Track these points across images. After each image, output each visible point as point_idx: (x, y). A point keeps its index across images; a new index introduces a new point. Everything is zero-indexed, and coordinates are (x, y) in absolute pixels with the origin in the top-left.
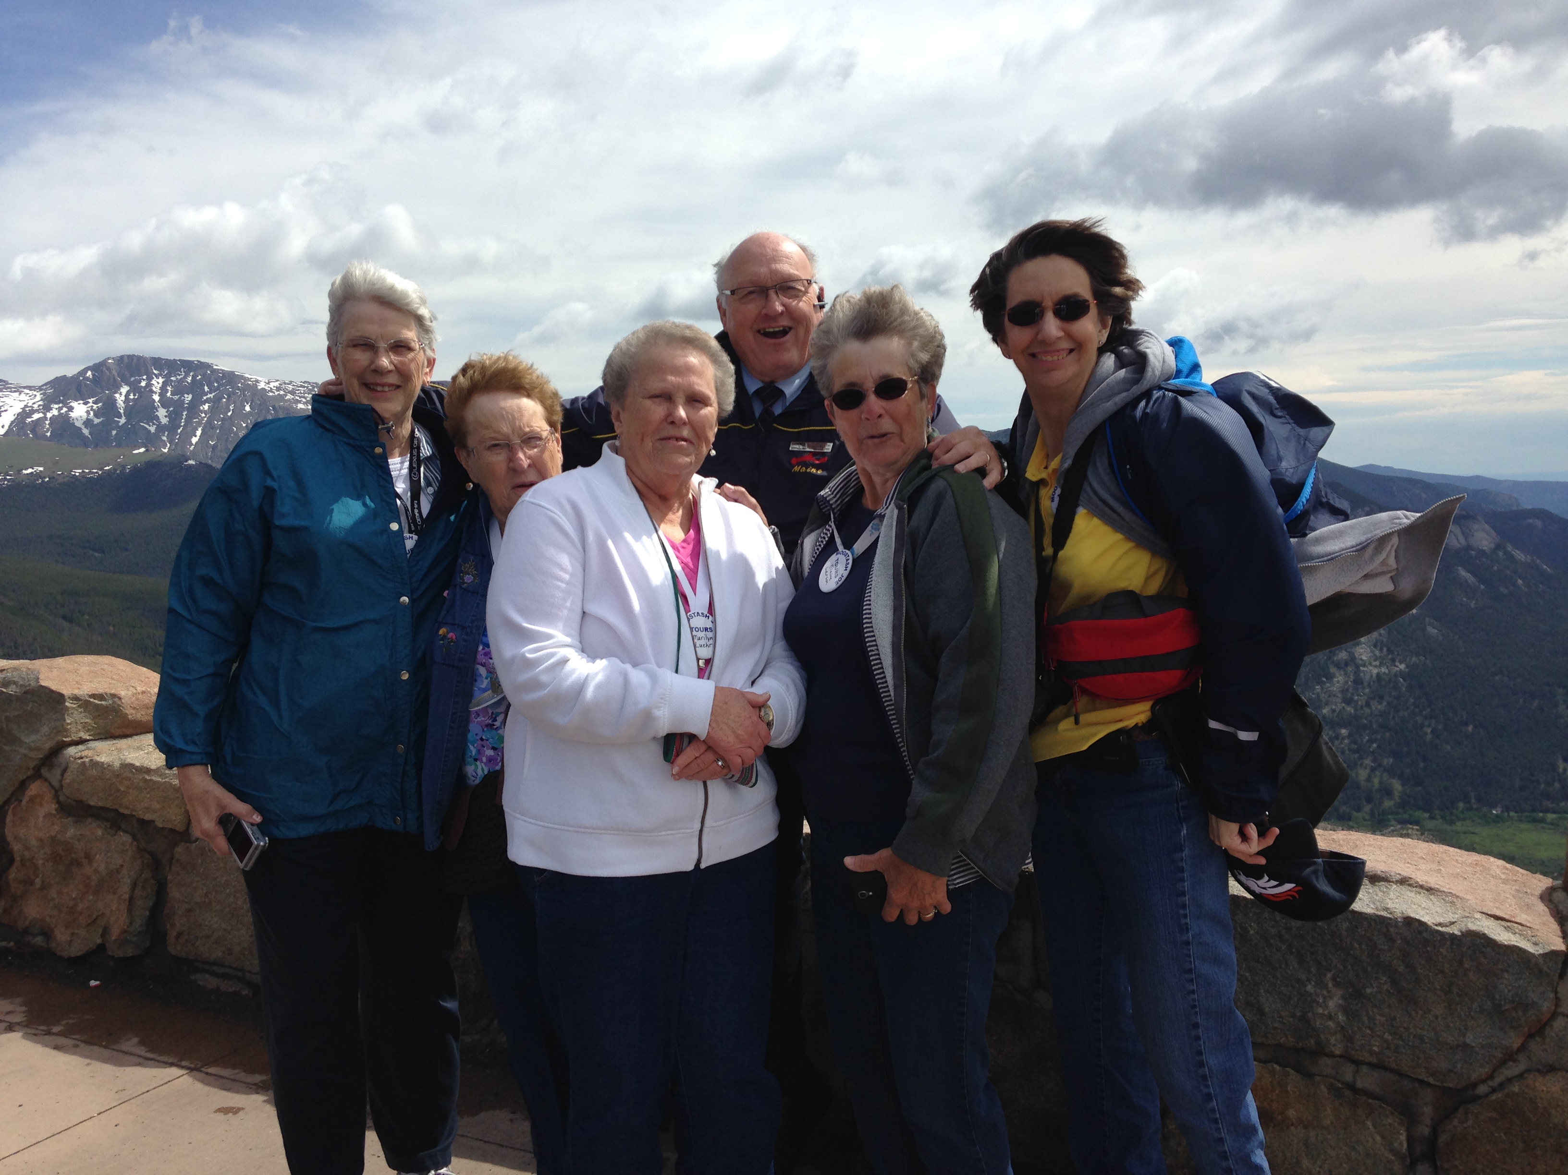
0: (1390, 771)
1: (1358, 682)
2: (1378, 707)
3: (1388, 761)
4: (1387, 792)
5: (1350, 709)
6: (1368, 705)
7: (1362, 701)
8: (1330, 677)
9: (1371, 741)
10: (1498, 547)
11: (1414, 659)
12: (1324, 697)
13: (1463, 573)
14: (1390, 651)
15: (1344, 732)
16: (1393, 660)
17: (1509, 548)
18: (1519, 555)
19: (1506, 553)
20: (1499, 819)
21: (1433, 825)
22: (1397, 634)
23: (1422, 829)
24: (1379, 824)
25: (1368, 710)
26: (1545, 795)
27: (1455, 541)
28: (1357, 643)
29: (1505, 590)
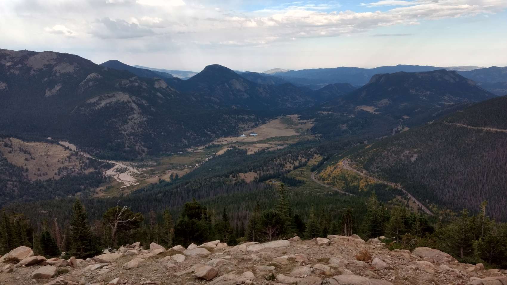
0: (144, 146)
1: (135, 123)
2: (140, 130)
3: (143, 143)
4: (143, 151)
5: (133, 131)
6: (138, 129)
8: (128, 123)
9: (139, 139)
10: (167, 87)
11: (149, 116)
12: (126, 128)
13: (159, 94)
14: (142, 115)
15: (132, 137)
16: (143, 117)
17: (170, 87)
18: (172, 89)
19: (169, 89)
20: (170, 155)
21: (155, 158)
22: (144, 110)
23: (152, 160)
24: (142, 160)
25: (138, 131)
26: (180, 148)
27: (157, 86)
28: (134, 113)
29: (169, 98)
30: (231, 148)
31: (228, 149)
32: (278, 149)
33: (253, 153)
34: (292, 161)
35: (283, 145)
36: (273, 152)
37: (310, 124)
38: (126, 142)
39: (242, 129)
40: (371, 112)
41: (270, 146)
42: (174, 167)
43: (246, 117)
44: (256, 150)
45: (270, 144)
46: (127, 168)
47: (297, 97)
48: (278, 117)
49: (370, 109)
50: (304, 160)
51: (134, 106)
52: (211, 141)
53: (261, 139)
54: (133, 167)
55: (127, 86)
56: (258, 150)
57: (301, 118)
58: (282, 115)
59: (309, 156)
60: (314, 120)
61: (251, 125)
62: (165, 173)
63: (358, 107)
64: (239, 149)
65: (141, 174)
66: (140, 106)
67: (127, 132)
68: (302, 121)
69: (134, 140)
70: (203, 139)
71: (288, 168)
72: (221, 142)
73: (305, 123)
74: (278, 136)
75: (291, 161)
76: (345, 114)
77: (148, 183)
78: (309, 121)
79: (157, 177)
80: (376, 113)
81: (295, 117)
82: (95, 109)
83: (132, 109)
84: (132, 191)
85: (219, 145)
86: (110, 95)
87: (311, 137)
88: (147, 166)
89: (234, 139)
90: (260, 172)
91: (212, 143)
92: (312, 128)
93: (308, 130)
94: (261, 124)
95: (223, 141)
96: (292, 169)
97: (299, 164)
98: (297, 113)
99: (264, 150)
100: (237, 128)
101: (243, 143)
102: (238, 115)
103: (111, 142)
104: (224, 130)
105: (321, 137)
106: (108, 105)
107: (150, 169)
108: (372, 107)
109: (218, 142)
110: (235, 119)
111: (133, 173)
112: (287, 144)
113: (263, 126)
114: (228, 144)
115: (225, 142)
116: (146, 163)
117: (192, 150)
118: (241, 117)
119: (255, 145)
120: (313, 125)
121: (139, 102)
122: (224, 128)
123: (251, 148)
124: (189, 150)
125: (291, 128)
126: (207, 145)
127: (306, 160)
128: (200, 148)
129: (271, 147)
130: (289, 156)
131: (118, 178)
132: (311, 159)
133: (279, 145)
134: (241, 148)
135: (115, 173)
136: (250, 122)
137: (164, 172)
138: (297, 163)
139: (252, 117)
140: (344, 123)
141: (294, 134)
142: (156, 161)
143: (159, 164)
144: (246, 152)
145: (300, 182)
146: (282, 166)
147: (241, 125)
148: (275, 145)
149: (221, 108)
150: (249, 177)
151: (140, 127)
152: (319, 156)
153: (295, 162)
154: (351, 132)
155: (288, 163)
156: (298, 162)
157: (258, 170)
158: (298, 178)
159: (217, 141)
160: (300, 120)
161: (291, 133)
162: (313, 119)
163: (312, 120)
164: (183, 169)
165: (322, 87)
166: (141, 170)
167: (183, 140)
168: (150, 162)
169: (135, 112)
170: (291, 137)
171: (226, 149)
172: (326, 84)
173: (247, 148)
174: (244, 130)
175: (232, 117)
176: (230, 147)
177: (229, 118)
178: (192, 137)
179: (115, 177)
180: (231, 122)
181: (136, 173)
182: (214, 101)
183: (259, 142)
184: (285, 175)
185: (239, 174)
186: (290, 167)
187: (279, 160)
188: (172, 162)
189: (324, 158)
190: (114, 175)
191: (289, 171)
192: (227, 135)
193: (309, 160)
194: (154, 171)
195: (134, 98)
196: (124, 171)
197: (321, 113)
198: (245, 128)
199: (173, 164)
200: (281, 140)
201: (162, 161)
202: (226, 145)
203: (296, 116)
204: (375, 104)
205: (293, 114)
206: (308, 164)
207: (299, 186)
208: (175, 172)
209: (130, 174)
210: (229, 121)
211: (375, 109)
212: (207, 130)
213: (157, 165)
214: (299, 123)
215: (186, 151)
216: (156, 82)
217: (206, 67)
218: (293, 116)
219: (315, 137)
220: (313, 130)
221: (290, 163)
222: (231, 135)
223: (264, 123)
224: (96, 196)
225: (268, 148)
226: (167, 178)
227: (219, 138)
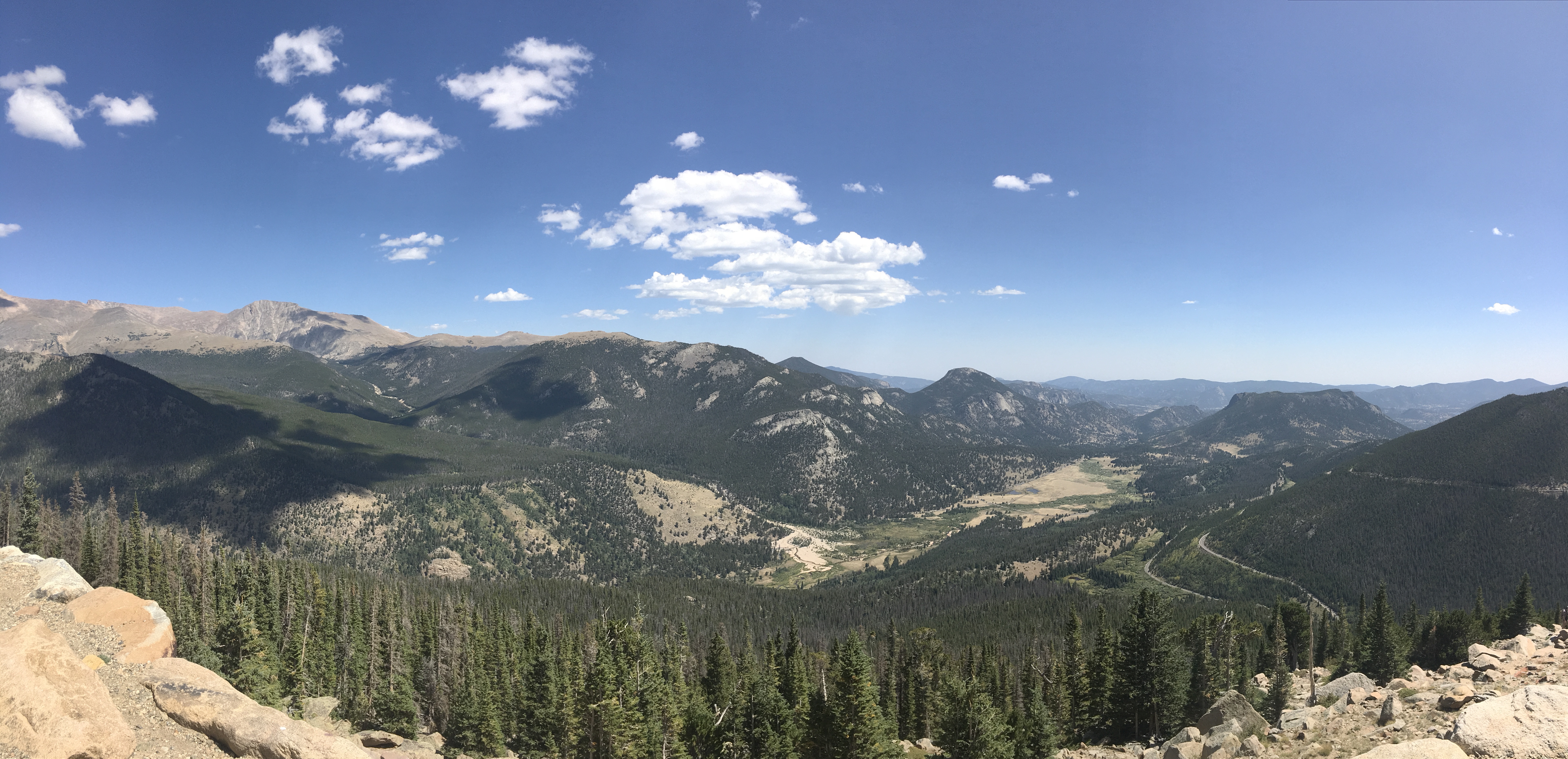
0: (841, 503)
1: (828, 463)
2: (836, 474)
3: (839, 498)
4: (839, 512)
5: (824, 476)
6: (831, 473)
7: (829, 471)
8: (816, 461)
9: (833, 490)
10: (883, 404)
11: (851, 452)
12: (813, 470)
13: (869, 415)
14: (841, 449)
15: (821, 486)
16: (842, 453)
17: (887, 404)
18: (891, 408)
19: (886, 406)
20: (884, 522)
21: (858, 526)
22: (844, 441)
23: (853, 528)
24: (836, 527)
25: (831, 476)
26: (901, 510)
27: (866, 401)
28: (827, 446)
29: (885, 422)
30: (994, 515)
31: (988, 516)
32: (1078, 518)
33: (1033, 524)
34: (1109, 541)
35: (1087, 511)
36: (1070, 524)
37: (1132, 474)
38: (812, 493)
39: (1011, 481)
40: (1233, 455)
41: (1065, 512)
42: (889, 544)
43: (1020, 460)
44: (1039, 519)
45: (1063, 508)
46: (811, 540)
47: (1108, 426)
48: (1075, 461)
49: (1231, 449)
50: (1129, 539)
51: (828, 433)
52: (957, 500)
53: (1048, 499)
54: (821, 538)
55: (818, 399)
56: (1043, 519)
57: (1117, 463)
58: (1084, 456)
59: (1138, 532)
60: (1140, 467)
61: (1027, 474)
62: (876, 555)
63: (1213, 445)
64: (1007, 518)
65: (835, 552)
66: (838, 433)
67: (814, 477)
68: (1118, 468)
69: (825, 490)
70: (941, 497)
71: (1102, 554)
72: (974, 502)
73: (1124, 473)
74: (1077, 494)
75: (1106, 541)
76: (1193, 458)
77: (846, 571)
78: (1130, 468)
79: (861, 559)
80: (1242, 456)
81: (1106, 461)
82: (766, 435)
83: (825, 438)
84: (819, 580)
85: (970, 509)
86: (790, 413)
87: (1135, 498)
88: (845, 539)
89: (997, 499)
90: (1052, 561)
91: (958, 505)
92: (1137, 481)
93: (1130, 484)
94: (1045, 472)
95: (978, 502)
96: (1108, 554)
97: (1121, 546)
98: (1109, 454)
99: (1053, 520)
100: (1002, 478)
101: (1014, 507)
102: (1004, 456)
103: (787, 492)
104: (980, 482)
105: (1154, 497)
106: (786, 429)
107: (850, 544)
108: (1235, 447)
109: (969, 502)
110: (1000, 463)
111: (821, 549)
112: (1095, 510)
113: (1050, 476)
114: (987, 508)
115: (981, 504)
116: (842, 534)
117: (922, 516)
118: (1011, 459)
119: (1036, 510)
120: (1138, 476)
121: (836, 427)
122: (980, 479)
123: (1029, 516)
124: (918, 515)
125: (1101, 481)
126: (950, 508)
127: (1134, 538)
128: (937, 513)
129: (1066, 515)
130: (1103, 532)
131: (795, 554)
132: (1142, 537)
133: (1079, 511)
134: (1012, 515)
135: (791, 546)
136: (1026, 469)
137: (873, 552)
138: (1117, 544)
139: (1030, 460)
140: (1193, 475)
141: (1107, 491)
142: (860, 531)
143: (865, 537)
144: (1020, 523)
145: (1124, 579)
146: (1092, 549)
147: (1009, 474)
148: (1074, 510)
149: (974, 443)
150: (1032, 569)
151: (835, 469)
152: (1156, 532)
153: (1114, 544)
154: (1204, 489)
155: (1101, 543)
156: (1119, 542)
157: (1049, 557)
158: (1121, 572)
159: (967, 501)
160: (1115, 466)
161: (1100, 489)
162: (1137, 465)
163: (1135, 467)
164: (908, 549)
165: (1149, 411)
166: (834, 544)
167: (908, 496)
168: (850, 533)
169: (830, 444)
170: (1101, 496)
171: (983, 516)
172: (1158, 407)
173: (1022, 516)
174: (1015, 483)
175: (993, 459)
176: (991, 514)
177: (989, 460)
178: (923, 492)
179: (790, 553)
180: (992, 468)
181: (826, 550)
182: (962, 431)
183: (1043, 505)
184: (1098, 567)
185: (1013, 564)
186: (1106, 551)
187: (1085, 538)
188: (888, 534)
189: (1164, 536)
190: (790, 550)
191: (1103, 559)
192: (983, 490)
193: (1137, 539)
194: (857, 548)
195: (828, 420)
196: (806, 543)
197: (1152, 456)
198: (1018, 479)
199: (889, 538)
200: (1082, 503)
201: (871, 532)
202: (983, 508)
203: (1108, 459)
204: (1238, 441)
205: (1103, 456)
206: (1136, 546)
207: (1123, 586)
208: (893, 553)
209: (816, 550)
210: (989, 465)
211: (1240, 449)
212: (949, 480)
213: (860, 539)
214: (1114, 472)
215: (913, 516)
216: (866, 395)
217: (949, 372)
218: (1101, 459)
219: (1144, 497)
220: (1140, 486)
221: (1105, 543)
222: (992, 490)
223: (1051, 469)
224: (758, 582)
225: (1061, 516)
226: (878, 563)
227: (970, 496)
